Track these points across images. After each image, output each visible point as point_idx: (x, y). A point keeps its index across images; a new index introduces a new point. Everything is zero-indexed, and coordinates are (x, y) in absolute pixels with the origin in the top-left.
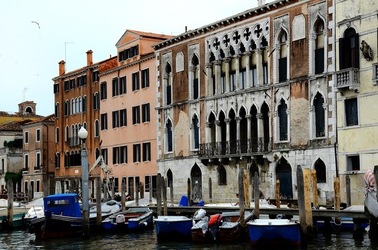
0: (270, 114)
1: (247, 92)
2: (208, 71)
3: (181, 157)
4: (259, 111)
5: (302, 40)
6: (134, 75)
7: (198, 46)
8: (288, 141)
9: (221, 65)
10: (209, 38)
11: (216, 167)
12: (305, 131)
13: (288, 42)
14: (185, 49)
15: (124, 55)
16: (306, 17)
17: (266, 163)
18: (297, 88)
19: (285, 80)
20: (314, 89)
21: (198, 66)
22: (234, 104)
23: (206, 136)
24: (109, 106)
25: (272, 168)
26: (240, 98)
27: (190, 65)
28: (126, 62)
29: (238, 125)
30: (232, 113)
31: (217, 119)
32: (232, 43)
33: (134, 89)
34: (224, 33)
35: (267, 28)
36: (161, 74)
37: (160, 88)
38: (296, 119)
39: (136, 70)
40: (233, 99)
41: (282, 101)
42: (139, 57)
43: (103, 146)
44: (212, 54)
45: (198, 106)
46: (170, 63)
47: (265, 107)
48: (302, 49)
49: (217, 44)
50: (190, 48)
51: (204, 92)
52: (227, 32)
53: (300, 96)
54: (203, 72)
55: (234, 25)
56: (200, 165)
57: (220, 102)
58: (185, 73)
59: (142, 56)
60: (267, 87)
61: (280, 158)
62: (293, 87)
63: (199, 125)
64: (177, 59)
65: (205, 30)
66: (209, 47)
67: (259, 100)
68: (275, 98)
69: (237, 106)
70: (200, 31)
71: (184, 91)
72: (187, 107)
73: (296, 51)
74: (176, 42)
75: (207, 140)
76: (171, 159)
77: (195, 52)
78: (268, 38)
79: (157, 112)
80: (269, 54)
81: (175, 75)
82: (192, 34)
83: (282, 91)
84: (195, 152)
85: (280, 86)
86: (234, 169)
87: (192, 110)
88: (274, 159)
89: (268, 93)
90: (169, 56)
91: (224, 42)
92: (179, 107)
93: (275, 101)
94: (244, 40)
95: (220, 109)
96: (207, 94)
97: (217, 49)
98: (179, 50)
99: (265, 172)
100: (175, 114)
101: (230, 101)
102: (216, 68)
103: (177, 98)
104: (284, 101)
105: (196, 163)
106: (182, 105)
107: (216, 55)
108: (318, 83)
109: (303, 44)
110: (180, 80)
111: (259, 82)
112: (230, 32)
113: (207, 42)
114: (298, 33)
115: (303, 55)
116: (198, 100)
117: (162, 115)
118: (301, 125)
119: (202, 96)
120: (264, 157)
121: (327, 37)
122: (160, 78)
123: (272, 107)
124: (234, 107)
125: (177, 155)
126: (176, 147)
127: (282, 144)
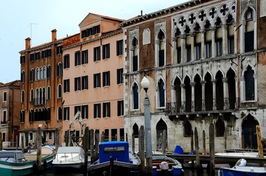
0: (236, 79)
1: (213, 60)
2: (173, 43)
4: (225, 76)
6: (95, 49)
7: (164, 23)
8: (256, 100)
9: (186, 39)
10: (176, 17)
11: (181, 122)
13: (255, 18)
14: (151, 27)
15: (85, 33)
17: (232, 119)
18: (264, 57)
19: (252, 49)
21: (165, 40)
22: (200, 71)
23: (171, 96)
24: (71, 73)
25: (238, 124)
26: (205, 66)
27: (156, 39)
28: (88, 39)
29: (203, 88)
30: (197, 77)
31: (182, 82)
32: (198, 20)
33: (95, 60)
34: (190, 13)
35: (234, 8)
36: (128, 46)
37: (127, 58)
38: (263, 82)
39: (97, 44)
40: (198, 66)
41: (249, 67)
42: (100, 35)
43: (65, 105)
44: (178, 30)
45: (164, 73)
46: (137, 37)
47: (231, 73)
49: (182, 22)
50: (156, 25)
51: (170, 61)
52: (193, 11)
54: (169, 45)
55: (201, 5)
56: (166, 119)
57: (185, 69)
58: (151, 45)
59: (103, 34)
60: (233, 56)
61: (247, 115)
62: (260, 56)
63: (164, 87)
64: (143, 34)
65: (172, 10)
66: (175, 24)
67: (225, 67)
68: (242, 65)
69: (202, 72)
70: (167, 11)
71: (151, 60)
72: (153, 73)
73: (263, 26)
74: (144, 20)
75: (173, 99)
76: (137, 115)
77: (161, 28)
78: (234, 15)
79: (124, 77)
80: (235, 28)
81: (142, 47)
82: (159, 14)
83: (249, 59)
84: (161, 110)
85: (246, 56)
86: (200, 124)
87: (160, 75)
88: (240, 116)
89: (234, 61)
90: (135, 32)
91: (190, 19)
92: (145, 73)
93: (241, 68)
94: (210, 18)
95: (185, 75)
96: (172, 62)
97: (182, 25)
98: (146, 27)
99: (231, 127)
100: (141, 79)
101: (195, 68)
102: (183, 41)
103: (143, 65)
104: (251, 68)
105: (161, 119)
106: (149, 71)
107: (182, 30)
110: (146, 51)
111: (225, 52)
112: (196, 12)
113: (174, 20)
114: (265, 10)
116: (164, 67)
117: (128, 80)
119: (168, 64)
120: (233, 114)
122: (127, 50)
123: (239, 73)
124: (199, 73)
125: (143, 112)
126: (141, 105)
127: (249, 103)
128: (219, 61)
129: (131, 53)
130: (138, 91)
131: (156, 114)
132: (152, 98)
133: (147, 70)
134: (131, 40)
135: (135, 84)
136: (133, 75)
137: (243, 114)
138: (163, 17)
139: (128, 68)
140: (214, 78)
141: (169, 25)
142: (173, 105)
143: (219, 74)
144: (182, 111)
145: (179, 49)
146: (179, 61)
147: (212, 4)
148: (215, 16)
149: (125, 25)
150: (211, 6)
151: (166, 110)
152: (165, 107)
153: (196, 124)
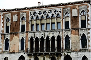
1: (50, 31)
2: (30, 22)
3: (14, 53)
4: (56, 38)
5: (76, 17)
7: (25, 14)
8: (70, 49)
9: (36, 21)
10: (32, 12)
12: (78, 46)
14: (18, 14)
16: (78, 10)
18: (74, 32)
19: (69, 28)
20: (82, 33)
21: (26, 20)
23: (28, 45)
26: (46, 33)
29: (45, 42)
31: (34, 39)
32: (43, 14)
34: (39, 11)
37: (3, 26)
38: (74, 41)
40: (43, 33)
41: (67, 35)
44: (32, 17)
47: (59, 37)
48: (76, 19)
50: (21, 14)
52: (41, 10)
53: (75, 34)
55: (45, 8)
56: (25, 55)
57: (36, 34)
60: (61, 30)
61: (66, 54)
62: (72, 31)
63: (25, 41)
64: (14, 17)
65: (30, 8)
66: (31, 14)
67: (56, 34)
68: (64, 34)
69: (45, 35)
70: (28, 8)
71: (17, 28)
73: (73, 20)
74: (14, 11)
75: (29, 47)
76: (7, 53)
77: (24, 15)
78: (61, 14)
79: (1, 35)
80: (61, 19)
81: (12, 23)
82: (23, 9)
83: (67, 32)
84: (22, 51)
87: (21, 36)
88: (63, 55)
89: (60, 32)
90: (9, 15)
91: (39, 13)
92: (14, 34)
93: (64, 35)
94: (49, 14)
95: (36, 36)
96: (29, 30)
97: (35, 15)
98: (15, 14)
99: (59, 59)
100: (11, 36)
101: (41, 34)
102: (35, 22)
103: (12, 31)
104: (68, 35)
105: (22, 55)
106: (16, 33)
107: (35, 17)
108: (83, 31)
109: (76, 18)
110: (15, 24)
111: (56, 28)
112: (42, 11)
113: (30, 13)
114: (74, 14)
115: (76, 21)
116: (24, 32)
117: (3, 36)
118: (76, 44)
119: (27, 31)
120: (61, 54)
121: (87, 17)
122: (3, 23)
123: (63, 37)
124: (43, 36)
125: (11, 52)
126: (10, 49)
127: (67, 50)
128: (53, 32)
129: (5, 24)
130: (9, 42)
131: (19, 53)
132: (17, 45)
133: (15, 32)
134: (5, 19)
135: (7, 39)
136: (6, 34)
137: (65, 54)
138: (25, 11)
139: (3, 31)
140: (50, 38)
141: (28, 15)
142: (29, 49)
143: (53, 37)
144: (34, 52)
145: (32, 25)
146: (32, 30)
147: (50, 8)
148: (51, 14)
149: (2, 11)
150: (49, 9)
151: (25, 51)
152: (24, 50)
153: (41, 58)
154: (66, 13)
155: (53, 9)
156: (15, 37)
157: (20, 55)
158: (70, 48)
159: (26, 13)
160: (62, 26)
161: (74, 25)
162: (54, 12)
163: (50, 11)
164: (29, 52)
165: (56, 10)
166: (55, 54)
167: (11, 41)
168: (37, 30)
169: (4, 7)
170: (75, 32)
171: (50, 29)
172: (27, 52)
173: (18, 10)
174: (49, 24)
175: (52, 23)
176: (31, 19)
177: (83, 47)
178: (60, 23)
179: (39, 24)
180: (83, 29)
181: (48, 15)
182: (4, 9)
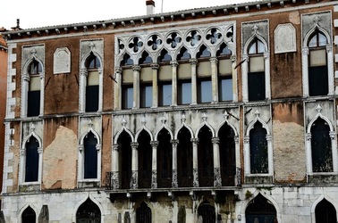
0: (237, 140)
1: (194, 109)
2: (118, 77)
3: (59, 190)
4: (215, 134)
5: (291, 54)
7: (99, 44)
8: (271, 173)
9: (140, 72)
10: (125, 36)
12: (298, 163)
13: (266, 54)
14: (73, 46)
16: (298, 28)
17: (229, 202)
18: (283, 110)
19: (263, 97)
20: (312, 114)
21: (101, 69)
22: (169, 124)
23: (110, 161)
26: (178, 116)
27: (82, 66)
29: (174, 150)
31: (135, 140)
32: (166, 46)
34: (151, 32)
36: (18, 73)
37: (16, 93)
38: (283, 147)
40: (167, 116)
41: (258, 124)
44: (126, 56)
45: (98, 122)
47: (226, 131)
48: (291, 64)
49: (135, 45)
50: (82, 44)
51: (111, 103)
52: (157, 31)
53: (289, 119)
54: (110, 78)
55: (172, 24)
56: (101, 199)
57: (141, 119)
58: (72, 76)
60: (232, 105)
61: (255, 195)
62: (276, 108)
63: (98, 146)
64: (55, 56)
65: (118, 24)
66: (121, 47)
67: (216, 121)
68: (246, 119)
69: (173, 125)
70: (108, 25)
72: (74, 122)
73: (280, 66)
74: (57, 33)
75: (115, 167)
76: (34, 192)
77: (94, 50)
78: (232, 46)
79: (8, 125)
80: (234, 65)
81: (50, 77)
82: (90, 27)
83: (257, 112)
84: (88, 183)
85: (253, 106)
86: (167, 208)
87: (84, 127)
88: (244, 197)
89: (231, 112)
90: (37, 51)
91: (150, 43)
92: (57, 120)
93: (246, 124)
94: (188, 45)
95: (140, 128)
96: (115, 106)
97: (135, 51)
98: (61, 44)
99: (227, 213)
100: (47, 129)
101: (160, 119)
102: (136, 74)
103: (52, 108)
104: (261, 125)
105: (89, 199)
106: (65, 118)
107: (135, 58)
108: (319, 107)
109: (292, 58)
110: (60, 84)
111: (215, 98)
112: (163, 32)
113: (119, 40)
114: (283, 45)
115: (292, 72)
116: (97, 113)
117: (17, 130)
118: (292, 156)
119: (107, 108)
120: (236, 193)
121: (334, 54)
122: (17, 78)
123: (241, 131)
124: (168, 127)
125: (48, 186)
126: (45, 176)
127: (259, 177)
128: (204, 110)
129: (24, 85)
130: (40, 150)
131: (76, 190)
132: (70, 163)
133: (61, 115)
134: (25, 64)
135: (32, 138)
136: (28, 122)
137: (249, 195)
138: (97, 32)
139: (18, 110)
140: (195, 135)
141: (109, 49)
142: (115, 177)
143: (205, 131)
144: (135, 187)
145: (126, 87)
146: (124, 106)
147: (193, 24)
148: (197, 44)
149: (14, 37)
150: (190, 27)
151: (100, 184)
152: (98, 180)
153: (161, 208)
154: (251, 39)
155: (203, 28)
156: (63, 132)
157: (82, 198)
158: (267, 172)
159: (102, 42)
160: (239, 90)
161: (284, 86)
162: (208, 37)
163: (194, 32)
164: (116, 188)
165: (214, 30)
166: (213, 193)
167: (46, 146)
168: (142, 105)
169: (18, 20)
170: (288, 112)
171: (194, 101)
172: (108, 187)
173: (71, 29)
174: (189, 81)
175: (200, 80)
176: (123, 63)
177: (316, 166)
178: (229, 77)
179: (150, 84)
180: (317, 101)
181: (183, 50)
182: (18, 27)
